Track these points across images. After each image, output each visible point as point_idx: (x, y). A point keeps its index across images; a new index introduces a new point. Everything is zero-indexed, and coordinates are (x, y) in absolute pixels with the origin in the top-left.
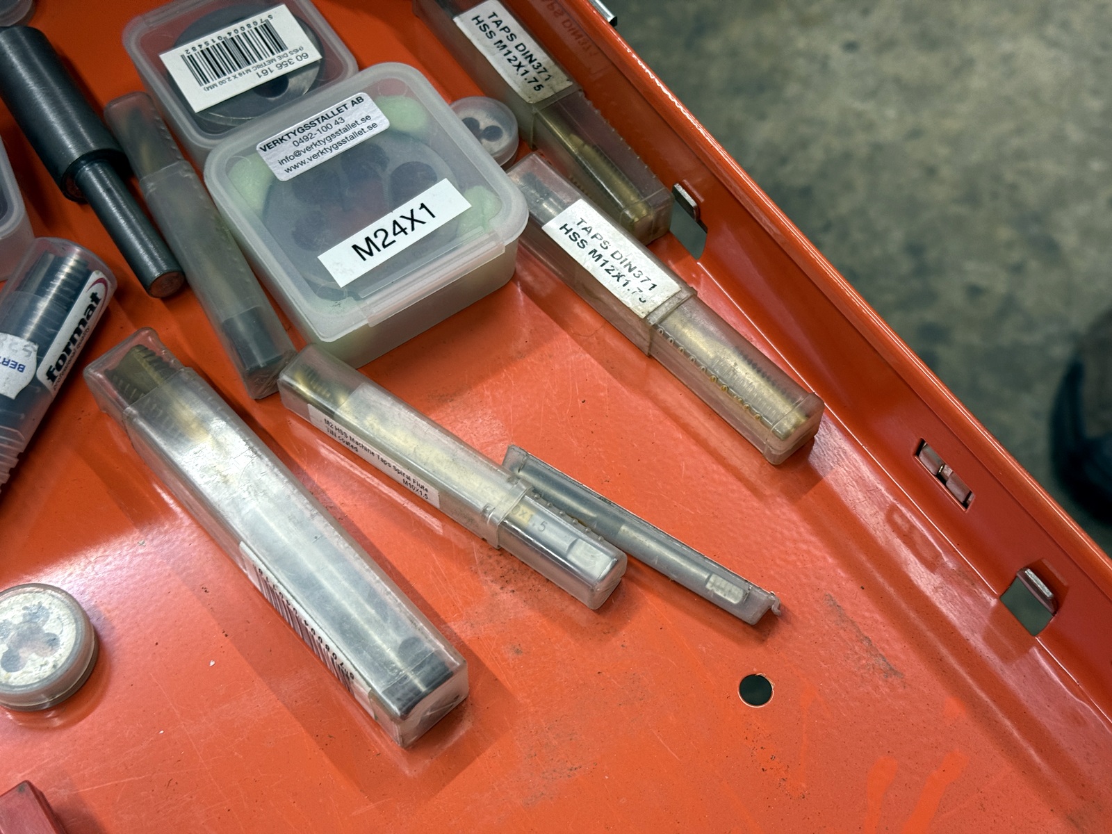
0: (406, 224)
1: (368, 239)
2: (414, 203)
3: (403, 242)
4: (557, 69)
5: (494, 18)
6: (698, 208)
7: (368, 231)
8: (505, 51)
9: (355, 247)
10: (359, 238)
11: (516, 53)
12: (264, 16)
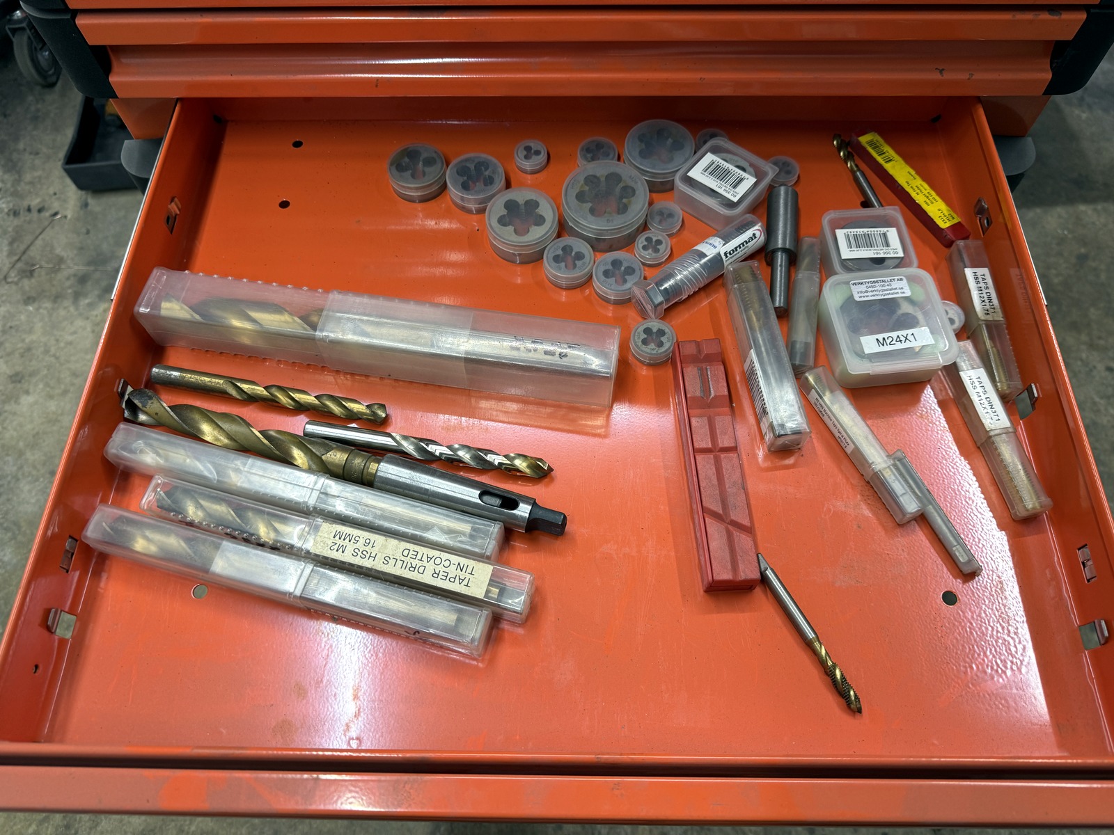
0: (903, 339)
1: (884, 339)
2: (909, 332)
3: (898, 346)
4: (999, 310)
5: (983, 277)
6: (1037, 399)
7: (886, 335)
8: (980, 292)
9: (877, 340)
10: (880, 337)
11: (985, 295)
12: (885, 230)
